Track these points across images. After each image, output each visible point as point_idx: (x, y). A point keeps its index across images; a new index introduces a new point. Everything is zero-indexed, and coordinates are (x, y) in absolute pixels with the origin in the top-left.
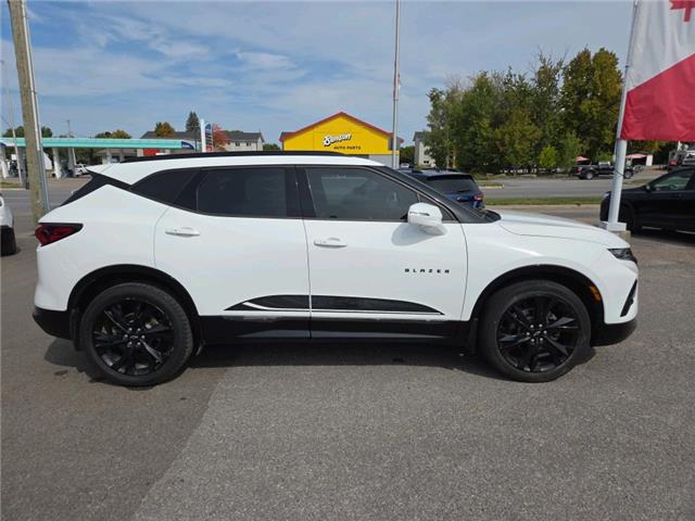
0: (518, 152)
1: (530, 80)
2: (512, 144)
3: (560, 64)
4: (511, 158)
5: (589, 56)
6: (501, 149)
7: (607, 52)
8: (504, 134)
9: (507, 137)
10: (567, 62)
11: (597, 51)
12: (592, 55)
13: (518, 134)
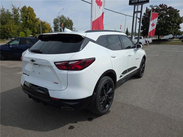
0: (13, 33)
1: (11, 11)
2: (10, 30)
3: (18, 8)
4: (11, 35)
5: (26, 8)
6: (7, 32)
7: (31, 8)
8: (7, 27)
9: (8, 28)
10: (20, 8)
11: (28, 7)
12: (27, 8)
13: (12, 28)
